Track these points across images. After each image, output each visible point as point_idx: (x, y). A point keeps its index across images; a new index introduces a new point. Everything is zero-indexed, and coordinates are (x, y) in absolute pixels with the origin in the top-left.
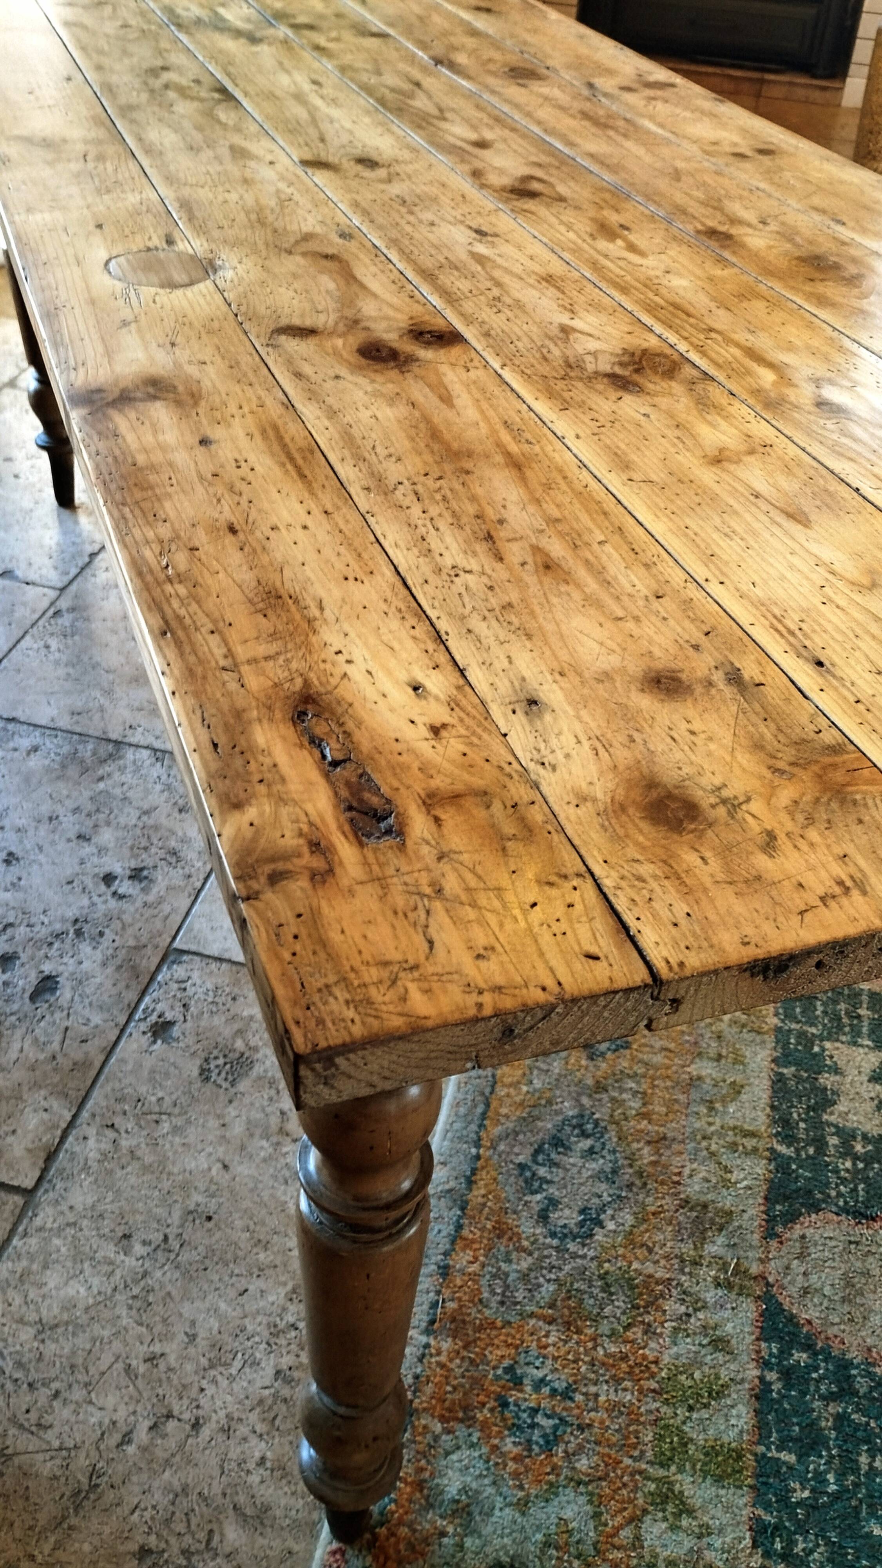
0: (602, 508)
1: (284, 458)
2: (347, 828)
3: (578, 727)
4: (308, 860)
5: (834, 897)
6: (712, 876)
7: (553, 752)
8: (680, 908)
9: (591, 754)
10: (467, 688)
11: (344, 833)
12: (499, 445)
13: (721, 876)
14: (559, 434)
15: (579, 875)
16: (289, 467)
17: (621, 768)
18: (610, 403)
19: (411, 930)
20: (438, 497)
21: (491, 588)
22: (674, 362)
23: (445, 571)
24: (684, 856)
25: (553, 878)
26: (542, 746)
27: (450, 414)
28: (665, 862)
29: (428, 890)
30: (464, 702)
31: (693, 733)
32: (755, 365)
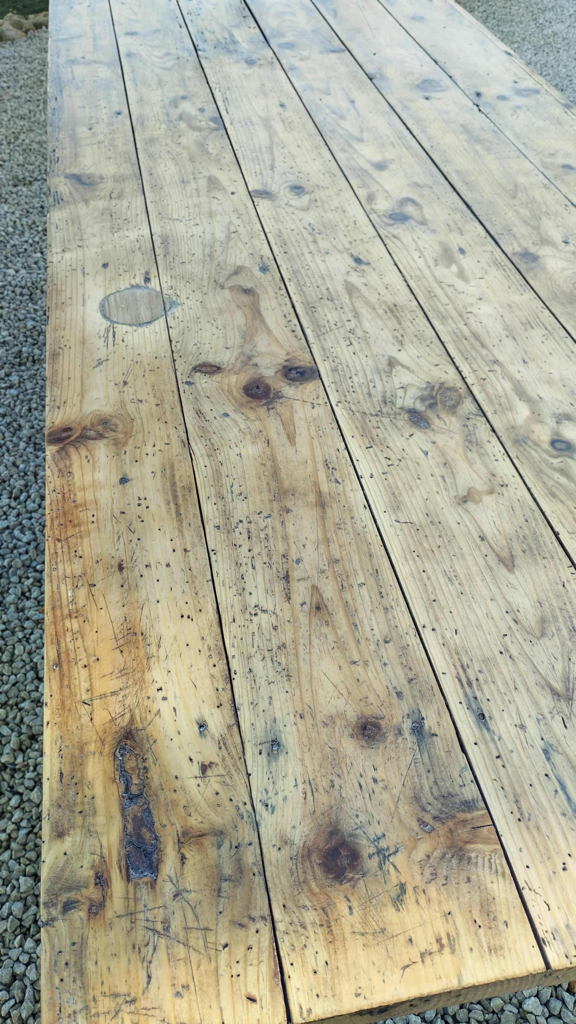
0: (369, 549)
1: (170, 498)
2: (123, 863)
3: (299, 770)
4: (92, 892)
5: (430, 954)
6: (352, 926)
7: (277, 794)
8: (323, 956)
9: (302, 795)
10: (235, 728)
11: (120, 868)
12: (316, 484)
13: (358, 928)
14: (360, 474)
15: (263, 918)
16: (172, 506)
17: (318, 813)
18: (402, 439)
19: (139, 964)
20: (263, 536)
21: (275, 628)
22: (460, 396)
23: (249, 609)
24: (338, 905)
25: (245, 921)
26: (270, 788)
27: (290, 450)
28: (323, 909)
29: (159, 927)
30: (229, 742)
31: (375, 781)
32: (517, 399)
